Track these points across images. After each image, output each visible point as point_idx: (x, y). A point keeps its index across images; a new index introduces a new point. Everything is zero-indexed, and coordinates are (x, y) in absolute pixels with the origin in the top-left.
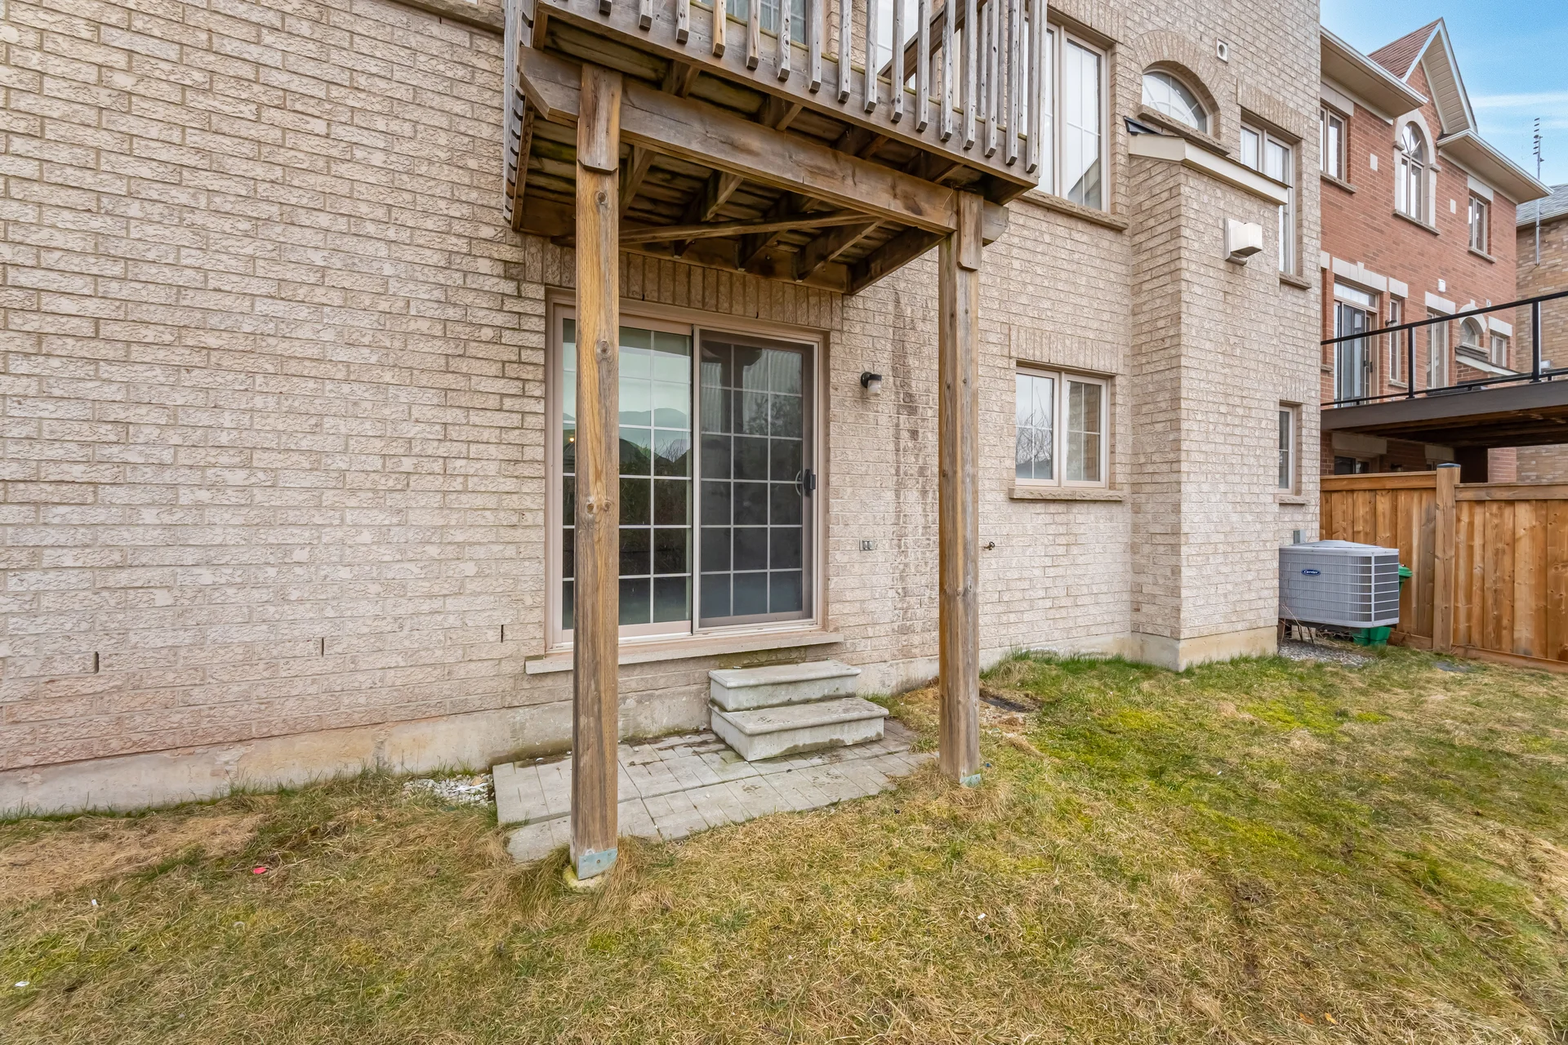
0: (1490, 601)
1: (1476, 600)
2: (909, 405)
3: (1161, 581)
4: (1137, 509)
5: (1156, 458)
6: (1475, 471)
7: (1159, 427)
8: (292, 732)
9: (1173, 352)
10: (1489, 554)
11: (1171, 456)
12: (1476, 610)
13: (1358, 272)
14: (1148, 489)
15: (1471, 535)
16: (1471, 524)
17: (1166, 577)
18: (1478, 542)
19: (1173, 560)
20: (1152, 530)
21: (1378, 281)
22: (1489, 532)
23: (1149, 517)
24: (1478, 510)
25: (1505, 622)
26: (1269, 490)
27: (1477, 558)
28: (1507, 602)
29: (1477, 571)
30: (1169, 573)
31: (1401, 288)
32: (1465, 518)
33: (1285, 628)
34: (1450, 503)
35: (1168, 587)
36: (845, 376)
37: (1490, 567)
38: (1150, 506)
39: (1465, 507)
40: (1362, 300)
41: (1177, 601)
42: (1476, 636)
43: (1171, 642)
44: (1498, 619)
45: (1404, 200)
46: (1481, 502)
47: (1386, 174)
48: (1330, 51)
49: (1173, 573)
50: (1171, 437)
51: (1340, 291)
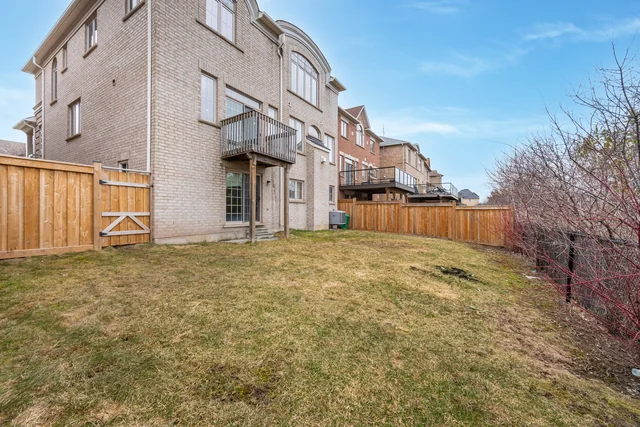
1: (358, 220)
2: (274, 186)
4: (307, 204)
5: (311, 196)
6: (370, 198)
7: (311, 190)
8: (195, 235)
9: (313, 178)
10: (359, 213)
11: (313, 196)
12: (358, 222)
13: (349, 156)
14: (309, 201)
18: (358, 211)
19: (313, 213)
20: (310, 208)
21: (353, 158)
22: (359, 209)
23: (309, 206)
24: (358, 206)
25: (361, 224)
26: (328, 201)
28: (361, 220)
30: (312, 215)
31: (358, 160)
33: (331, 226)
34: (355, 204)
35: (312, 218)
36: (265, 181)
37: (359, 215)
38: (309, 204)
40: (351, 162)
41: (313, 220)
42: (358, 227)
43: (312, 226)
45: (359, 142)
46: (369, 204)
47: (355, 135)
48: (340, 110)
50: (313, 192)
51: (346, 160)
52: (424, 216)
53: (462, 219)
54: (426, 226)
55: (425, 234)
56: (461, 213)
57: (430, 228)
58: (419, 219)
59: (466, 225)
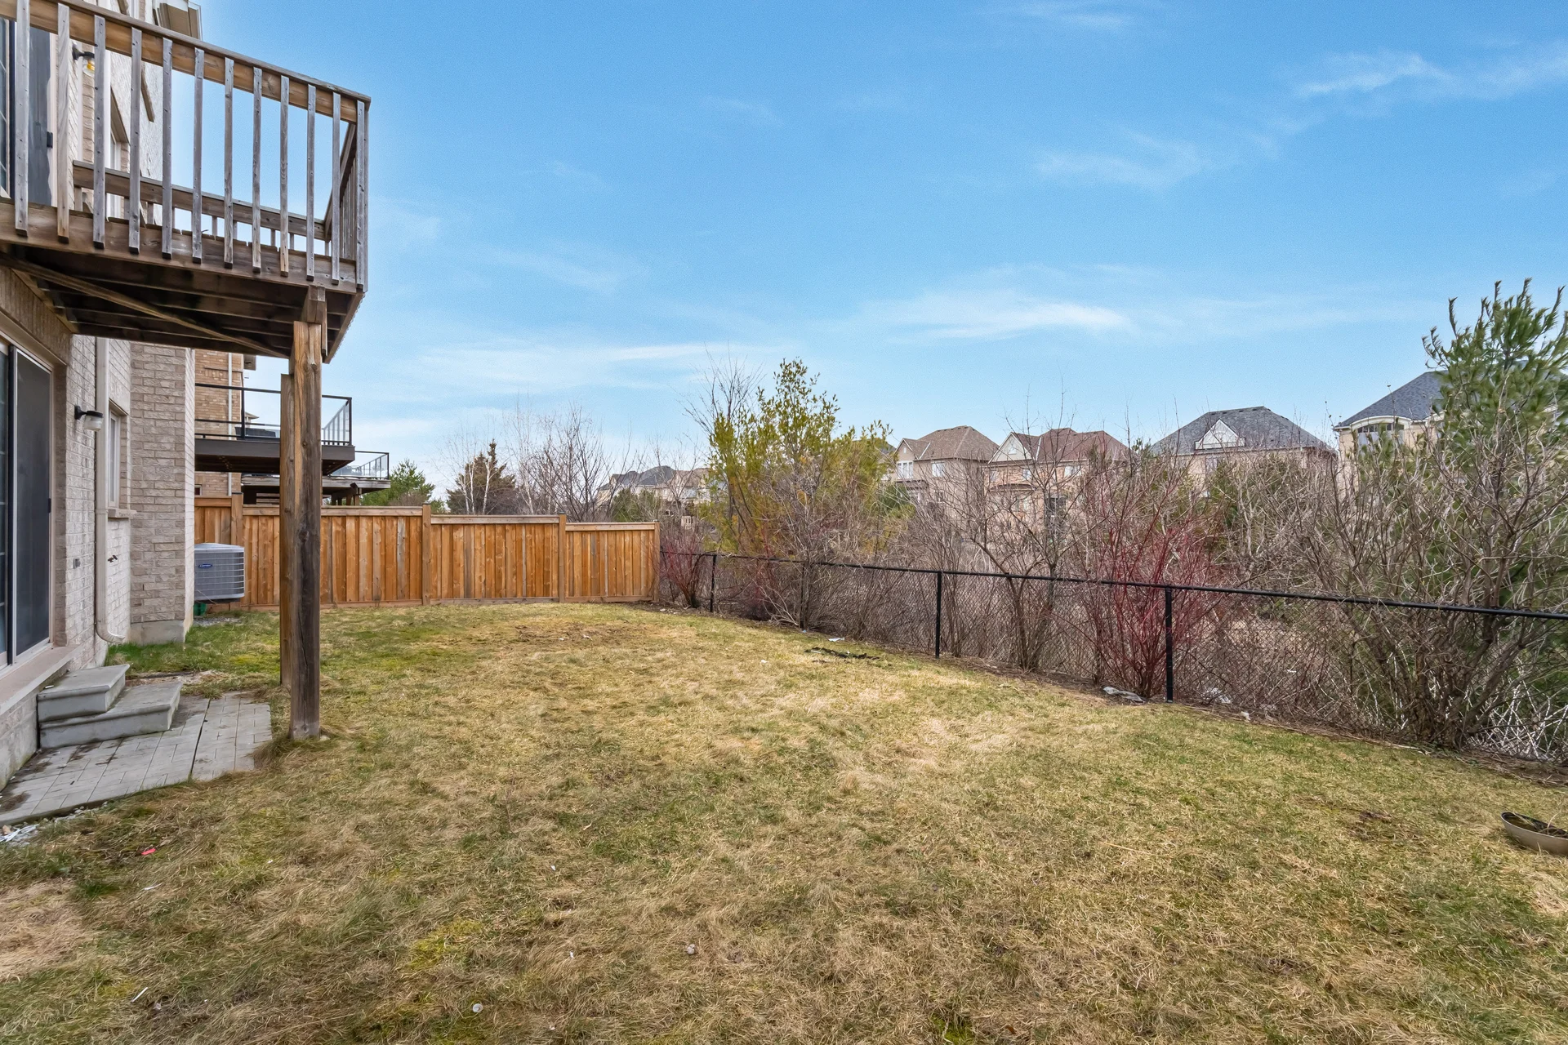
0: (261, 576)
1: (254, 576)
3: (165, 579)
4: (137, 524)
5: (158, 485)
7: (163, 462)
9: (178, 409)
10: (261, 548)
11: (176, 485)
12: (254, 582)
14: (150, 508)
15: (251, 537)
16: (251, 529)
17: (171, 576)
18: (254, 540)
19: (178, 562)
20: (155, 541)
22: (261, 536)
23: (153, 530)
24: (255, 522)
25: (269, 587)
27: (254, 551)
28: (269, 575)
29: (254, 559)
30: (173, 572)
32: (247, 526)
34: (240, 517)
35: (172, 583)
36: (70, 411)
37: (261, 556)
38: (153, 522)
39: (248, 519)
41: (181, 592)
42: (254, 598)
43: (176, 622)
44: (266, 585)
46: (256, 517)
49: (177, 571)
50: (176, 471)
52: (492, 549)
53: (578, 552)
54: (498, 576)
55: (496, 593)
56: (577, 538)
57: (509, 580)
58: (479, 558)
59: (584, 565)
